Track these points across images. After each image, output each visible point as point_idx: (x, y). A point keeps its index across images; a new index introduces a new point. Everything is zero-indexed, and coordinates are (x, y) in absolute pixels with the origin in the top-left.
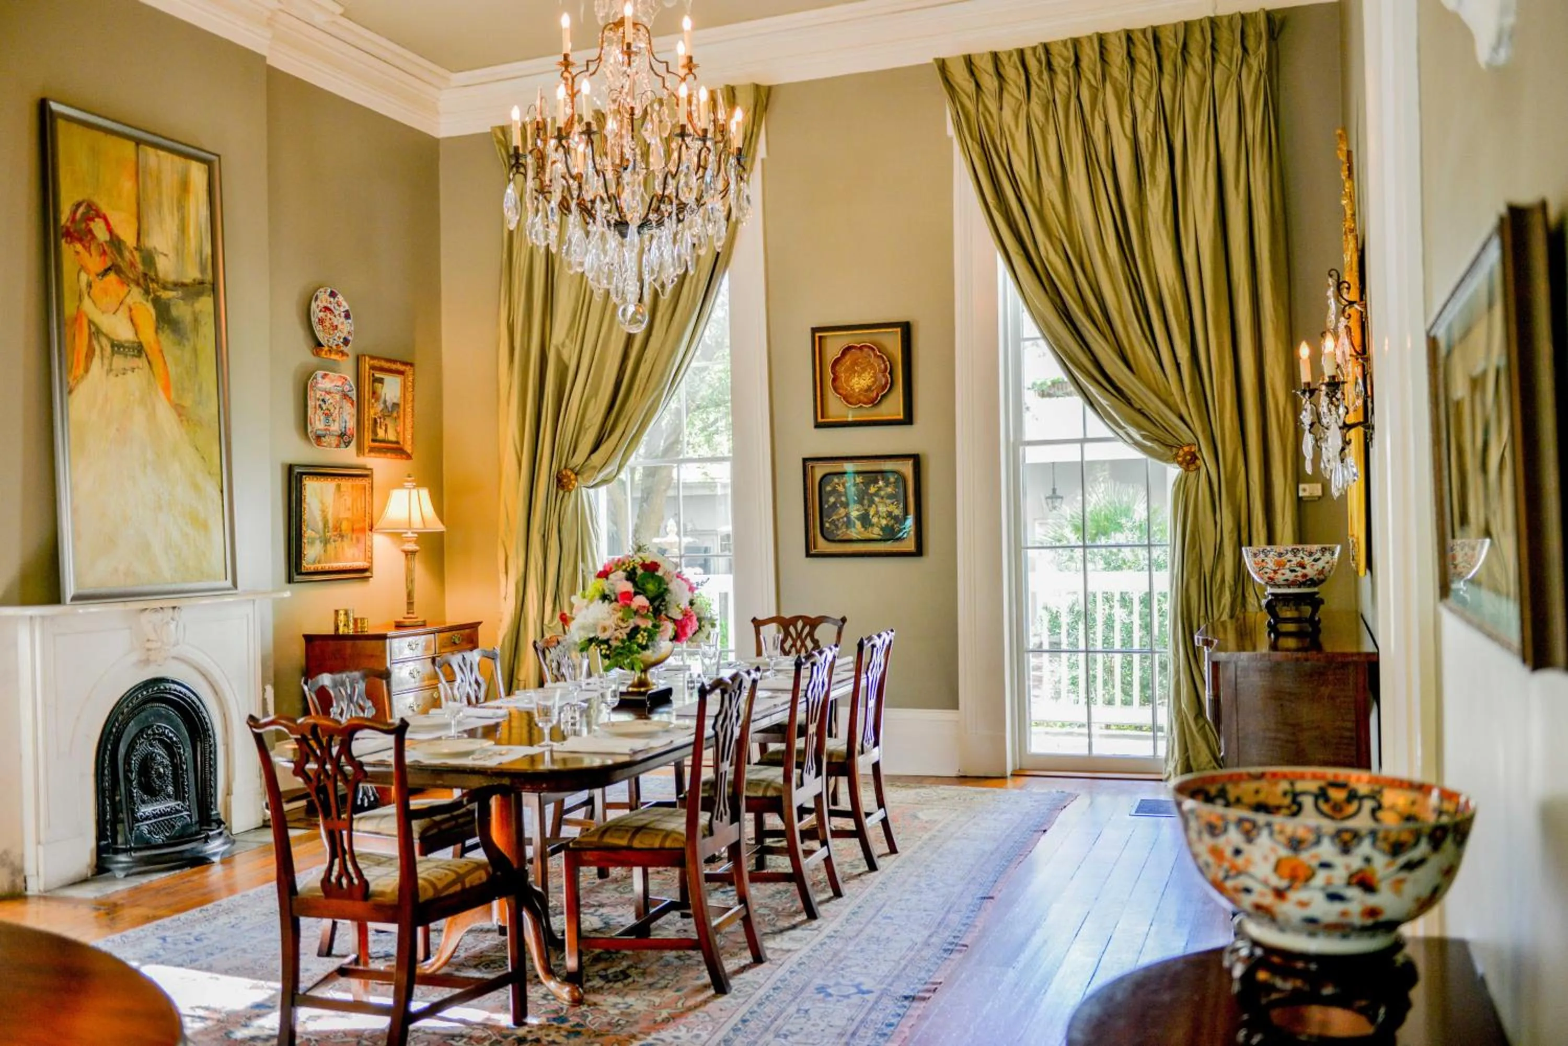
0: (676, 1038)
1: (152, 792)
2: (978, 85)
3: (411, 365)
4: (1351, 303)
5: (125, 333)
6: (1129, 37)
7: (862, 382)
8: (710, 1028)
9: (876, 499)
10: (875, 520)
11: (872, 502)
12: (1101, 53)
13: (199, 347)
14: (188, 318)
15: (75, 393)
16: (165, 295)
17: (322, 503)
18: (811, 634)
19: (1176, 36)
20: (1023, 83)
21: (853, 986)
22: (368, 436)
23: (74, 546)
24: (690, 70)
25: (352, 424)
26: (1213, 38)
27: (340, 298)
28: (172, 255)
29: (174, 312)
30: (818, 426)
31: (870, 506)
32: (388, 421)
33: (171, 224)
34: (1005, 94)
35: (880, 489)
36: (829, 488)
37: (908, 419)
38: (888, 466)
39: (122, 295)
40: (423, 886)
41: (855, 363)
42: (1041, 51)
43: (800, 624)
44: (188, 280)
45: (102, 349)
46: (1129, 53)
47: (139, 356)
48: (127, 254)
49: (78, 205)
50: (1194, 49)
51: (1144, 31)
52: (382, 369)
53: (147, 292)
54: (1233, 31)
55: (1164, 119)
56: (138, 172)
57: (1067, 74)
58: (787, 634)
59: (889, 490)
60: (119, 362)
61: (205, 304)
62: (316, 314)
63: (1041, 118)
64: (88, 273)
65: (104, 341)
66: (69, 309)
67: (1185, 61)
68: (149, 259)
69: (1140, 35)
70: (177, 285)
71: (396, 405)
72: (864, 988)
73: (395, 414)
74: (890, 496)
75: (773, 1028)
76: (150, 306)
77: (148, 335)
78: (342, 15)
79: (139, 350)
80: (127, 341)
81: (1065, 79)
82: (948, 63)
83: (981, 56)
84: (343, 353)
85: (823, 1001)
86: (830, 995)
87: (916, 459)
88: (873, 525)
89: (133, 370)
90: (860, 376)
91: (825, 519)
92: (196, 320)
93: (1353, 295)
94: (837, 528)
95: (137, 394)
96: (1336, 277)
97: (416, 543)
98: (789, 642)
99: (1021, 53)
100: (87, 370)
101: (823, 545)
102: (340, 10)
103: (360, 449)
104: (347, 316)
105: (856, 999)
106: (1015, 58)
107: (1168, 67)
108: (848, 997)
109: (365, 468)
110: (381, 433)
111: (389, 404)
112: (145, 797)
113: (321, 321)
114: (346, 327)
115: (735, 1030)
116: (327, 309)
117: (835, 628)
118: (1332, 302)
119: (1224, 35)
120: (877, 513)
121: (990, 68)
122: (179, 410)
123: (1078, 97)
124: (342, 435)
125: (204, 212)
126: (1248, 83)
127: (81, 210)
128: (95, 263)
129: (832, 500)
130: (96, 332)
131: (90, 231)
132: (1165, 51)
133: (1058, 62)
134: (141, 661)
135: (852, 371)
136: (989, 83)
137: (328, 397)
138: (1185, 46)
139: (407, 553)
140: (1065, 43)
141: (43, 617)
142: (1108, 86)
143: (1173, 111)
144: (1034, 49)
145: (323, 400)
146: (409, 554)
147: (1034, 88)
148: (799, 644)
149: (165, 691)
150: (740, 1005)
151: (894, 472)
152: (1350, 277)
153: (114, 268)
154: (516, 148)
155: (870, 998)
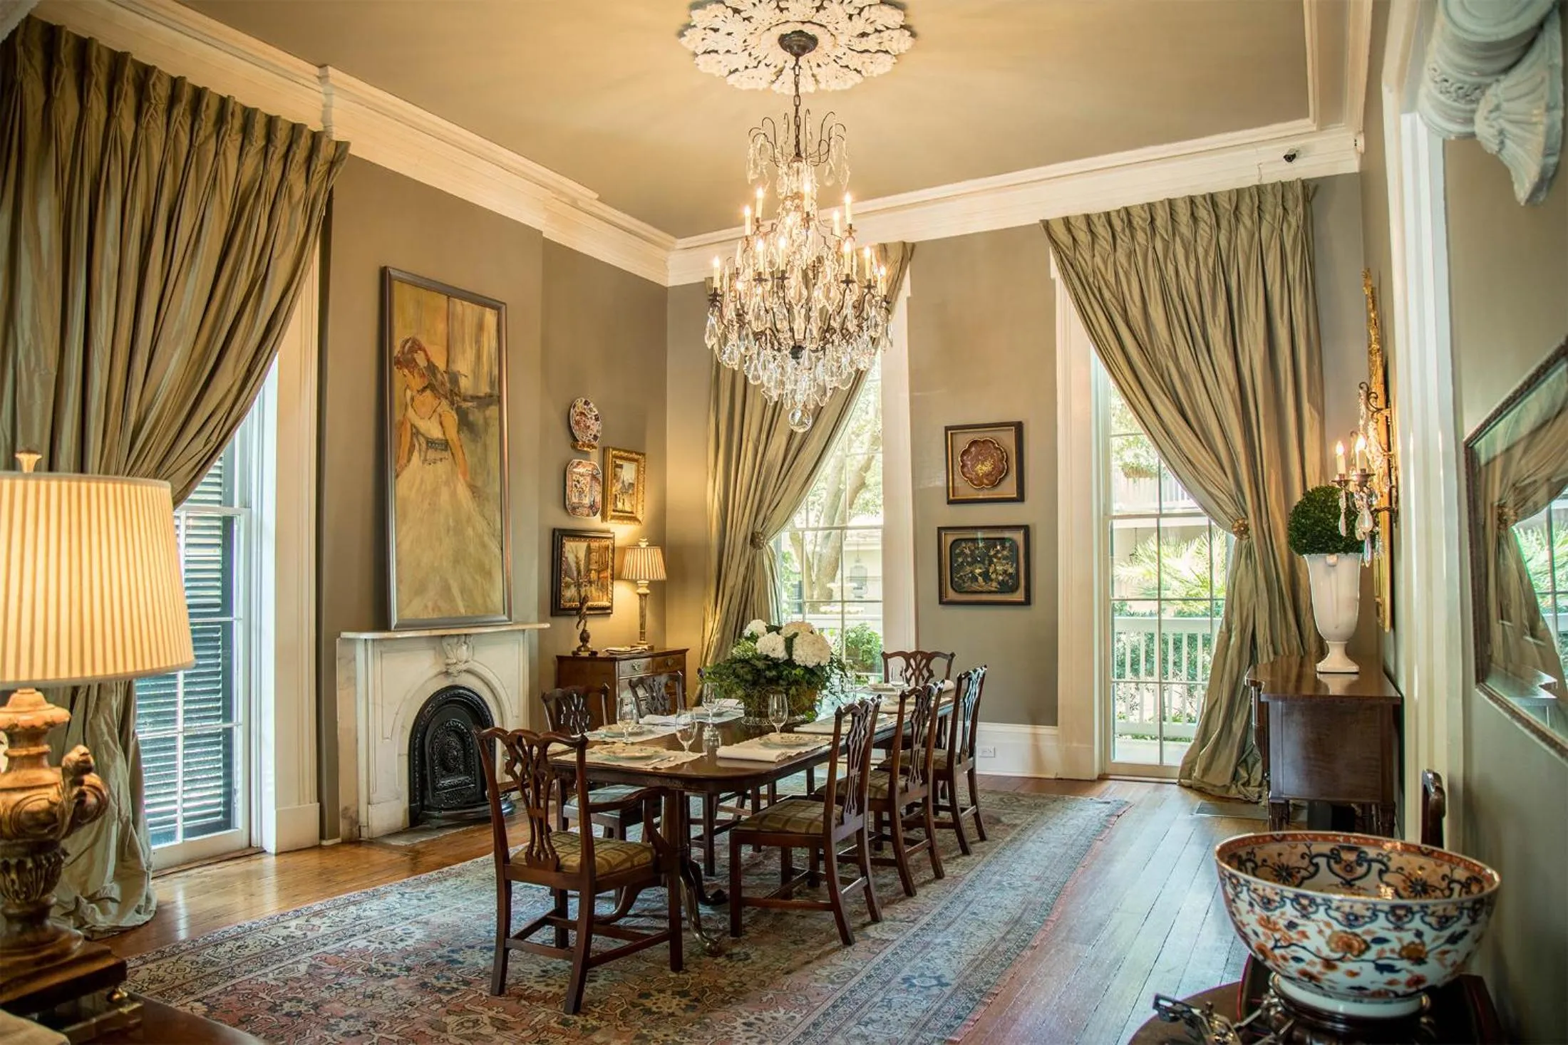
0: (774, 1018)
1: (449, 771)
2: (1074, 239)
3: (644, 455)
4: (1379, 410)
5: (436, 433)
6: (1192, 200)
7: (984, 468)
8: (804, 1012)
9: (995, 560)
10: (993, 576)
11: (991, 562)
12: (1171, 214)
13: (488, 442)
14: (481, 421)
15: (400, 478)
16: (465, 405)
17: (577, 557)
18: (927, 665)
19: (1230, 199)
20: (1110, 239)
21: (935, 978)
22: (610, 507)
23: (397, 589)
24: (850, 233)
25: (599, 499)
26: (1260, 202)
27: (592, 405)
28: (470, 377)
29: (471, 418)
30: (950, 502)
31: (990, 565)
32: (625, 496)
33: (470, 354)
34: (1097, 246)
35: (998, 552)
36: (958, 551)
37: (1020, 498)
38: (1007, 535)
39: (435, 405)
40: (599, 863)
41: (979, 453)
42: (1123, 214)
43: (919, 657)
44: (482, 394)
45: (420, 445)
46: (1192, 214)
47: (446, 450)
48: (439, 376)
49: (407, 341)
50: (1245, 210)
51: (1204, 197)
52: (621, 458)
53: (452, 403)
54: (1275, 196)
55: (1223, 265)
56: (449, 317)
57: (1144, 231)
58: (909, 665)
59: (1005, 553)
60: (431, 454)
61: (492, 411)
62: (575, 417)
63: (1126, 265)
64: (412, 390)
65: (422, 440)
66: (398, 416)
67: (1237, 220)
68: (454, 379)
69: (1201, 199)
70: (474, 398)
71: (631, 485)
72: (944, 980)
73: (630, 492)
74: (1005, 558)
75: (857, 1015)
76: (454, 413)
77: (452, 434)
78: (598, 199)
79: (445, 445)
80: (437, 439)
81: (1143, 234)
82: (1051, 223)
83: (1077, 217)
84: (594, 447)
85: (907, 991)
86: (913, 985)
87: (1026, 529)
88: (992, 580)
89: (441, 460)
90: (983, 464)
91: (954, 575)
92: (487, 424)
93: (1380, 403)
94: (964, 582)
95: (444, 477)
96: (1365, 389)
97: (648, 587)
98: (910, 671)
99: (1108, 214)
100: (409, 460)
101: (952, 595)
102: (597, 196)
103: (604, 517)
104: (597, 419)
105: (935, 991)
106: (1103, 219)
107: (1224, 223)
108: (928, 988)
109: (608, 532)
110: (620, 506)
111: (626, 484)
112: (444, 773)
113: (578, 423)
114: (595, 427)
115: (825, 1014)
116: (582, 414)
117: (946, 661)
118: (1363, 407)
119: (1269, 200)
120: (995, 571)
121: (1084, 227)
122: (474, 489)
123: (1154, 248)
124: (591, 507)
125: (494, 344)
126: (1288, 235)
127: (409, 344)
128: (417, 383)
129: (960, 560)
130: (416, 432)
131: (414, 360)
132: (1221, 211)
133: (1137, 221)
134: (441, 673)
135: (976, 460)
136: (1083, 237)
137: (581, 479)
138: (1237, 208)
139: (640, 595)
140: (1142, 206)
141: (373, 640)
142: (1178, 239)
143: (1228, 257)
144: (1118, 211)
145: (578, 482)
146: (643, 596)
147: (1119, 241)
148: (917, 673)
149: (459, 695)
150: (835, 990)
151: (1010, 539)
152: (1378, 388)
153: (431, 386)
154: (716, 289)
155: (948, 990)
